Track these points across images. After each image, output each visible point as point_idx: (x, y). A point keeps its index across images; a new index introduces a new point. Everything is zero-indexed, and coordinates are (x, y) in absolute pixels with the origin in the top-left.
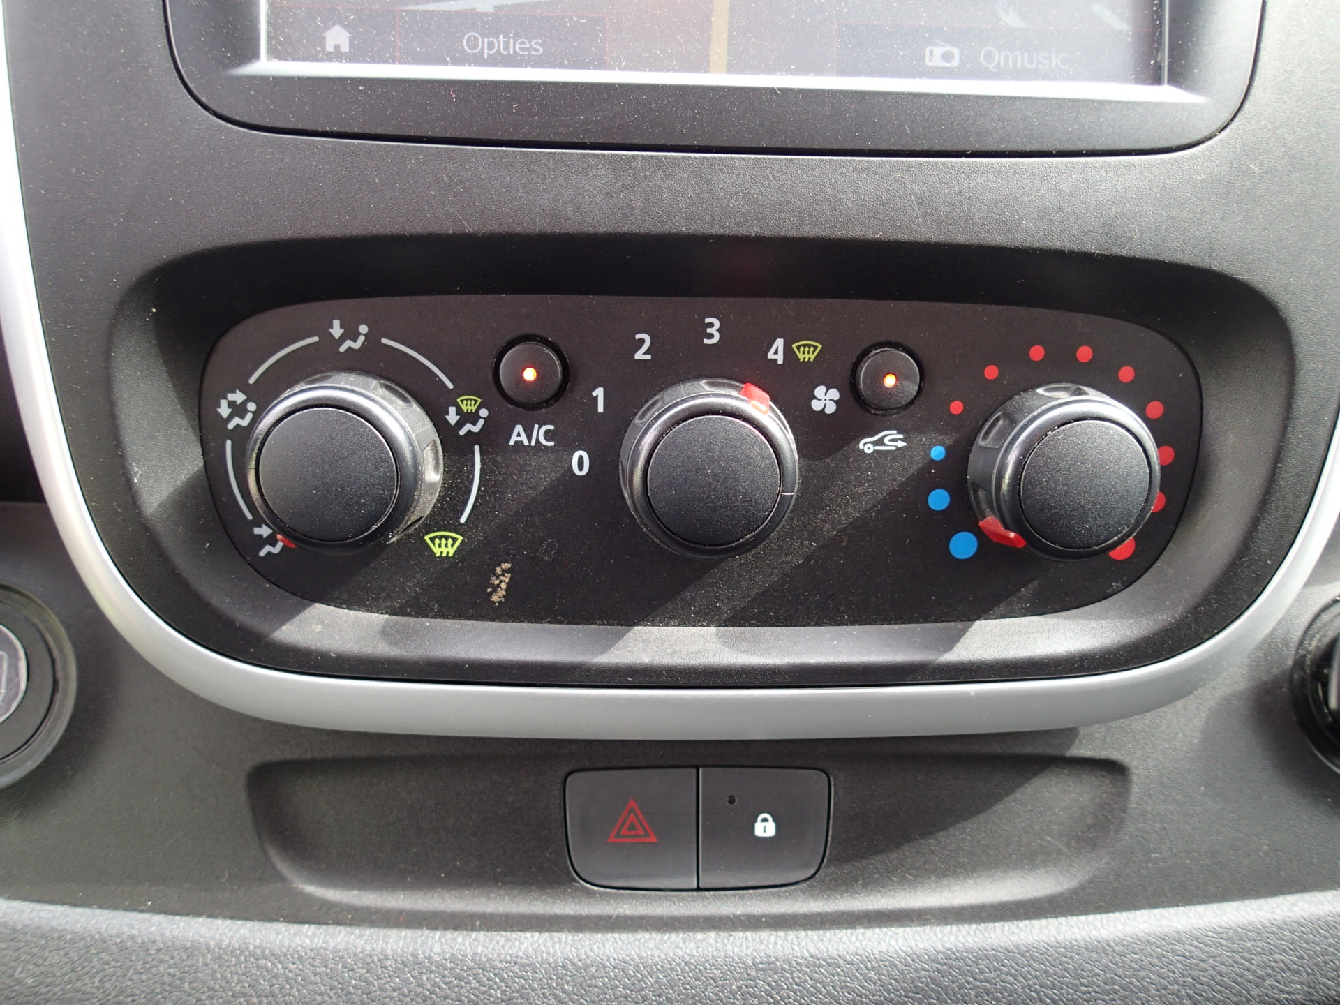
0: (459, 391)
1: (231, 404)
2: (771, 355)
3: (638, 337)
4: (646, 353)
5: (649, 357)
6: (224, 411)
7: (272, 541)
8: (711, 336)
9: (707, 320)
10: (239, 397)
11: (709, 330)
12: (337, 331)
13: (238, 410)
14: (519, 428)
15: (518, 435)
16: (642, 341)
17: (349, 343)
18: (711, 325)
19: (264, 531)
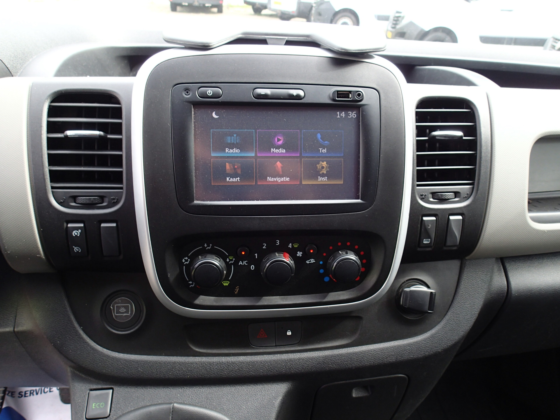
0: (229, 255)
1: (185, 260)
2: (289, 246)
3: (264, 244)
4: (265, 247)
5: (266, 248)
6: (184, 261)
7: (192, 284)
8: (278, 243)
9: (277, 241)
10: (186, 258)
11: (277, 242)
12: (206, 245)
13: (186, 261)
14: (241, 262)
15: (241, 263)
16: (264, 245)
17: (208, 248)
18: (278, 241)
19: (191, 282)
